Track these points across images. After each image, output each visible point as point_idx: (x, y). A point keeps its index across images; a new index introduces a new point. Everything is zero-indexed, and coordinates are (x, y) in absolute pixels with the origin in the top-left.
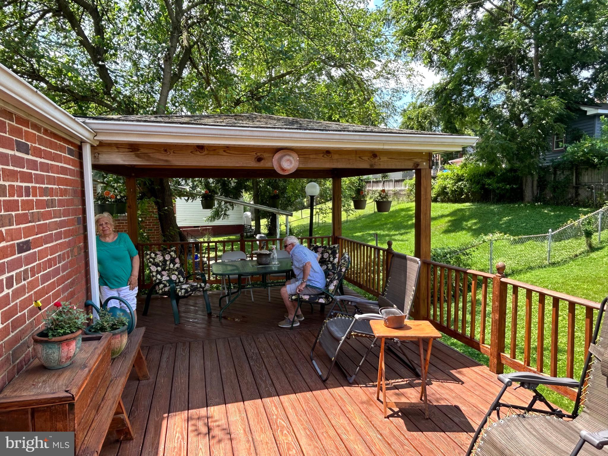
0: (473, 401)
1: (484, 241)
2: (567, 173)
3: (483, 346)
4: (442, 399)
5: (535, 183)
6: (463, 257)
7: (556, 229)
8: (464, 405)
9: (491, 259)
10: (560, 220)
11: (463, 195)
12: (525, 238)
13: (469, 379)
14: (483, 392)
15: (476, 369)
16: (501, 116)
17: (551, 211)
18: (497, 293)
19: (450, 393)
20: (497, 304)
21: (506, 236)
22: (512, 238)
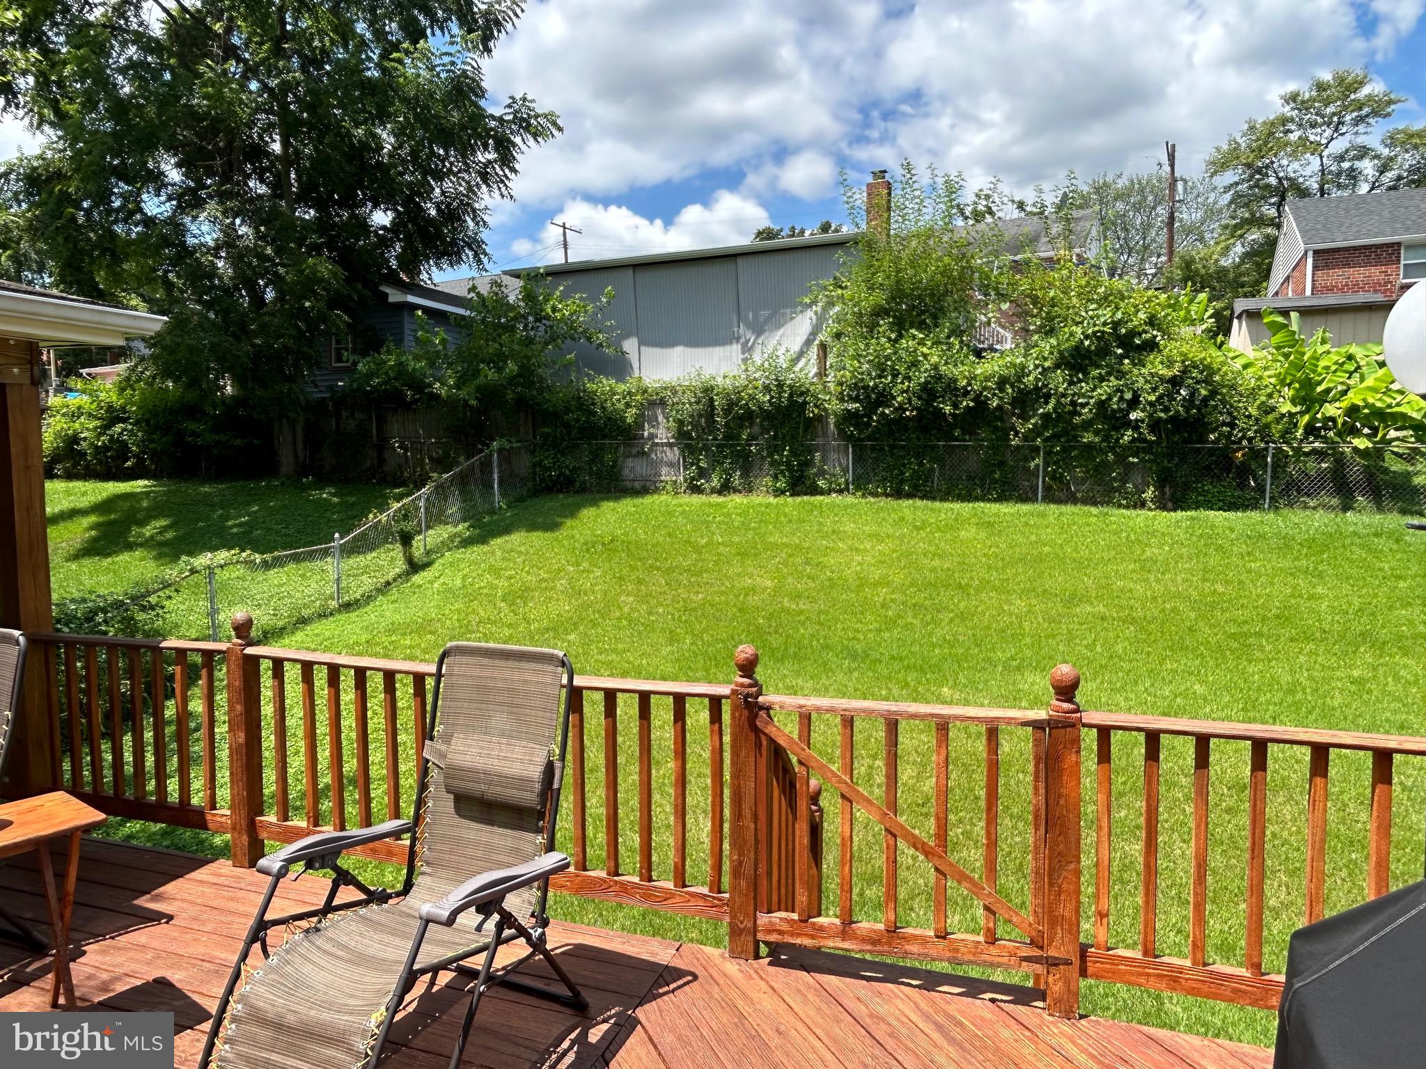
0: (198, 950)
1: (193, 571)
2: (359, 416)
3: (214, 815)
4: (117, 979)
5: (300, 435)
6: (141, 616)
7: (348, 533)
8: (180, 968)
9: (213, 613)
10: (354, 513)
11: (127, 459)
12: (287, 556)
13: (184, 905)
14: (223, 919)
15: (199, 874)
16: (212, 273)
17: (334, 495)
18: (237, 683)
19: (139, 956)
20: (239, 708)
21: (244, 555)
22: (258, 558)
